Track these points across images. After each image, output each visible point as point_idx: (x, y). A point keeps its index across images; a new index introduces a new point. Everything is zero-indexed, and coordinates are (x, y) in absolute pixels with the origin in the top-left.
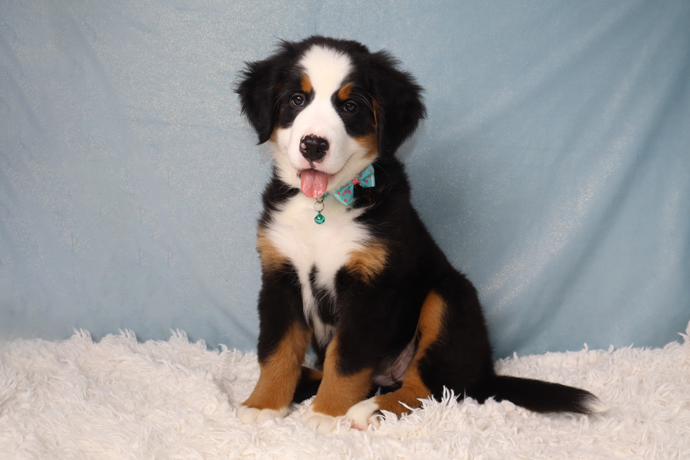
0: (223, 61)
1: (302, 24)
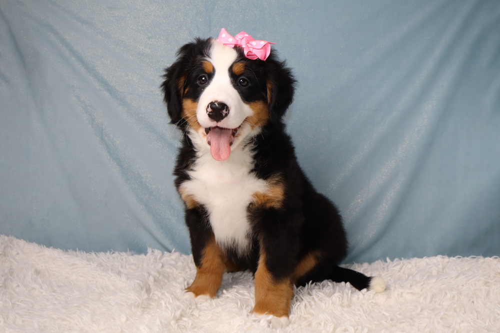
0: (142, 46)
1: (200, 19)
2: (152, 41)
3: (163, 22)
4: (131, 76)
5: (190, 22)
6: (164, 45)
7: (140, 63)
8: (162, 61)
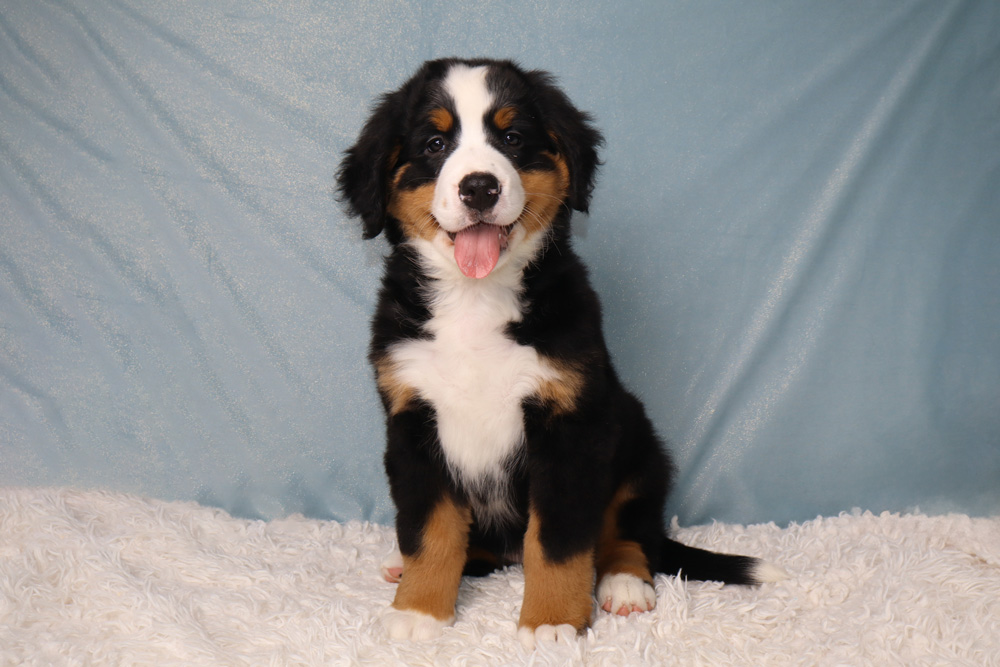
2: (313, 87)
3: (336, 49)
4: (271, 155)
5: (390, 51)
6: (339, 95)
7: (289, 128)
8: (333, 127)
